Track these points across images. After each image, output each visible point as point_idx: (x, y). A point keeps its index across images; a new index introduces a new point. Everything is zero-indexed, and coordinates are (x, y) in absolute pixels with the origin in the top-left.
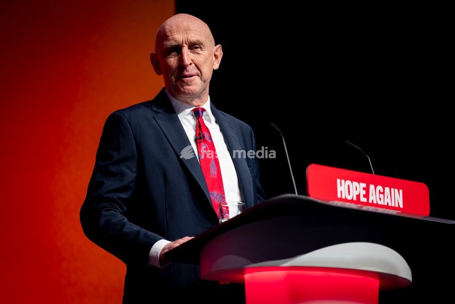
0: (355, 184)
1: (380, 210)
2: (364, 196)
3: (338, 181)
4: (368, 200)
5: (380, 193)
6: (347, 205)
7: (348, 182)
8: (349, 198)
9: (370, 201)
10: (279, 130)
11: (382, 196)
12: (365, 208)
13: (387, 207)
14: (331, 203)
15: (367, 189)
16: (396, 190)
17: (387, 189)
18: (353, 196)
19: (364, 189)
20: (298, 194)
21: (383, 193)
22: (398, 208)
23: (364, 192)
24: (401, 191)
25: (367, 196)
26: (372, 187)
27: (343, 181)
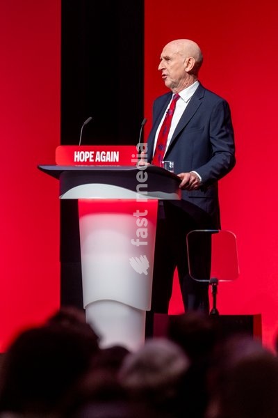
0: (87, 153)
2: (92, 158)
3: (76, 153)
5: (103, 155)
7: (82, 152)
8: (82, 161)
9: (96, 161)
11: (104, 157)
13: (108, 163)
15: (94, 155)
16: (115, 153)
17: (108, 153)
18: (85, 159)
19: (92, 154)
21: (106, 155)
22: (115, 162)
23: (92, 156)
24: (118, 153)
25: (94, 158)
26: (98, 153)
27: (79, 152)
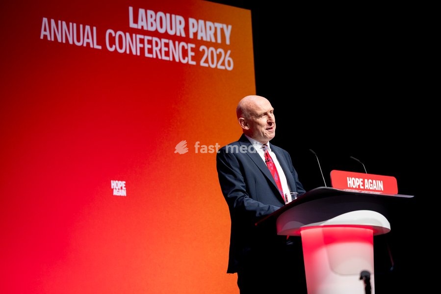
0: (357, 179)
1: (371, 193)
2: (362, 185)
3: (348, 178)
4: (364, 187)
6: (354, 191)
7: (353, 179)
8: (354, 187)
9: (366, 188)
10: (314, 153)
11: (372, 185)
12: (363, 192)
13: (375, 190)
14: (344, 190)
15: (363, 182)
16: (379, 181)
17: (374, 181)
18: (357, 185)
19: (362, 181)
20: (327, 186)
21: (372, 183)
22: (381, 191)
23: (362, 183)
24: (382, 182)
25: (364, 185)
26: (366, 180)
27: (350, 178)
